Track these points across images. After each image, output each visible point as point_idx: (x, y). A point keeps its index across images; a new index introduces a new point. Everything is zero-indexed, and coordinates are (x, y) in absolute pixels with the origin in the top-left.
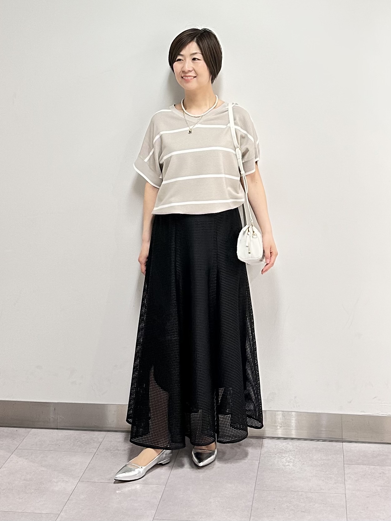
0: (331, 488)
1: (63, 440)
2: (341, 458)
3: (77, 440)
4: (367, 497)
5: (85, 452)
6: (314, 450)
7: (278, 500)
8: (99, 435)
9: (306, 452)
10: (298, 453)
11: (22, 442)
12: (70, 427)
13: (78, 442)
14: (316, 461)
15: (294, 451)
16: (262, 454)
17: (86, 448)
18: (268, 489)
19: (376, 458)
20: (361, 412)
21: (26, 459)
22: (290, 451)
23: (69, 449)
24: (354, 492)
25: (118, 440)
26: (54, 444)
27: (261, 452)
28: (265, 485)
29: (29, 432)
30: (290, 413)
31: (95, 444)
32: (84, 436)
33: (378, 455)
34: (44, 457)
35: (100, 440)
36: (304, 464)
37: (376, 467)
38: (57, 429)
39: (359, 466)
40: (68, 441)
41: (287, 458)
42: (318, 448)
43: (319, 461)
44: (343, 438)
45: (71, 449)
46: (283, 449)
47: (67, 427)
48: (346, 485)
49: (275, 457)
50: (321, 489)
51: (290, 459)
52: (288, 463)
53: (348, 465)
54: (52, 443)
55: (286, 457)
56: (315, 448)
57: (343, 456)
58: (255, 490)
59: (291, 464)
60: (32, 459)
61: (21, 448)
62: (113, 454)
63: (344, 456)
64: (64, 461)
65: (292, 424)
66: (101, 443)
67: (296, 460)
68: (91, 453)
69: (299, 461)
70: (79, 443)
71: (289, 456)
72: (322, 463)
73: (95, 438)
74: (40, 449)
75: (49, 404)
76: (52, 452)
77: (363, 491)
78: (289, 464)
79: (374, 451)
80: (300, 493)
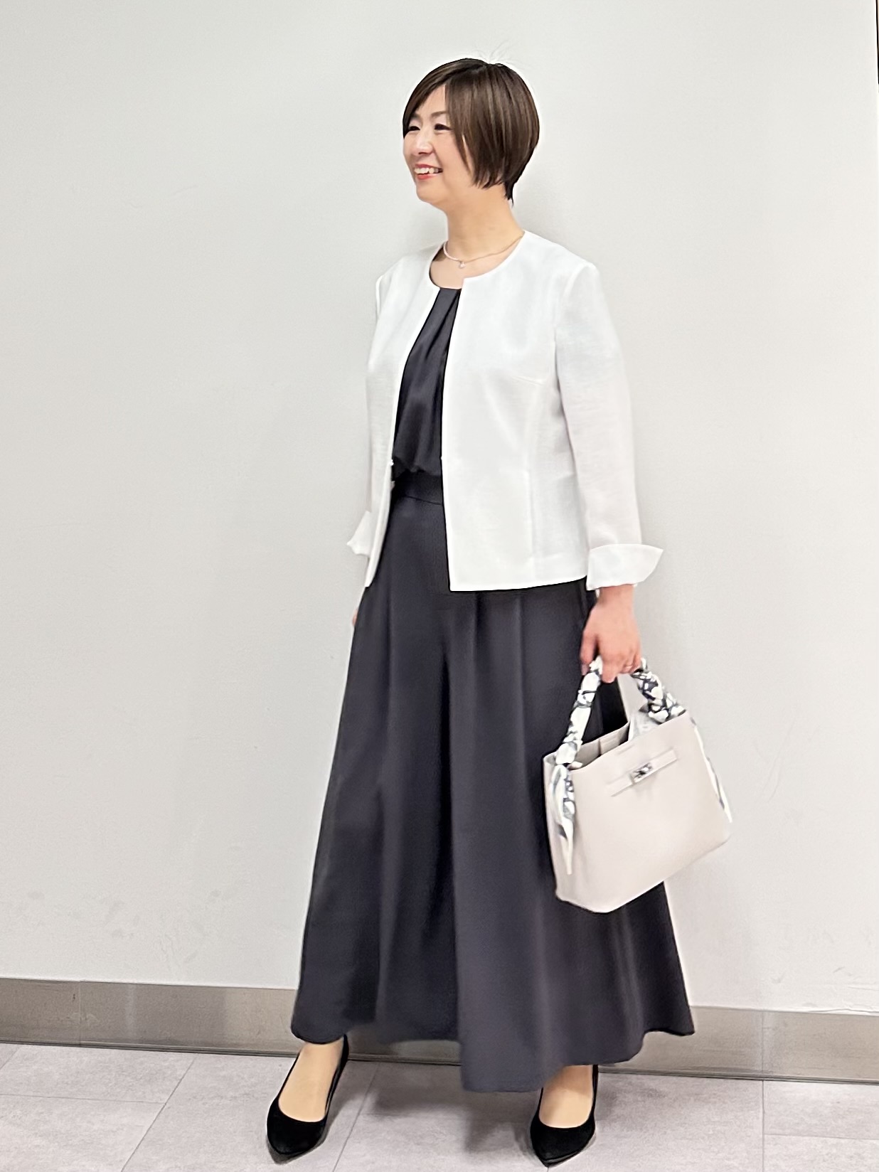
1: (91, 1073)
2: (758, 1118)
3: (125, 1073)
5: (142, 1102)
6: (692, 1098)
8: (180, 1060)
12: (111, 1040)
13: (126, 1076)
17: (144, 1093)
19: (844, 1118)
23: (103, 1093)
26: (70, 1082)
29: (13, 1053)
31: (168, 1083)
32: (142, 1063)
33: (848, 1111)
34: (42, 1113)
35: (178, 1073)
37: (843, 1141)
38: (80, 1045)
39: (801, 1138)
40: (102, 1074)
42: (703, 1094)
45: (109, 1094)
53: (773, 1136)
54: (66, 1080)
56: (695, 1094)
57: (764, 1112)
60: (14, 1117)
62: (207, 1106)
63: (765, 1116)
64: (89, 1122)
66: (181, 1080)
68: (157, 1103)
70: (128, 1078)
73: (168, 1068)
75: (60, 984)
76: (63, 1100)
79: (838, 1103)
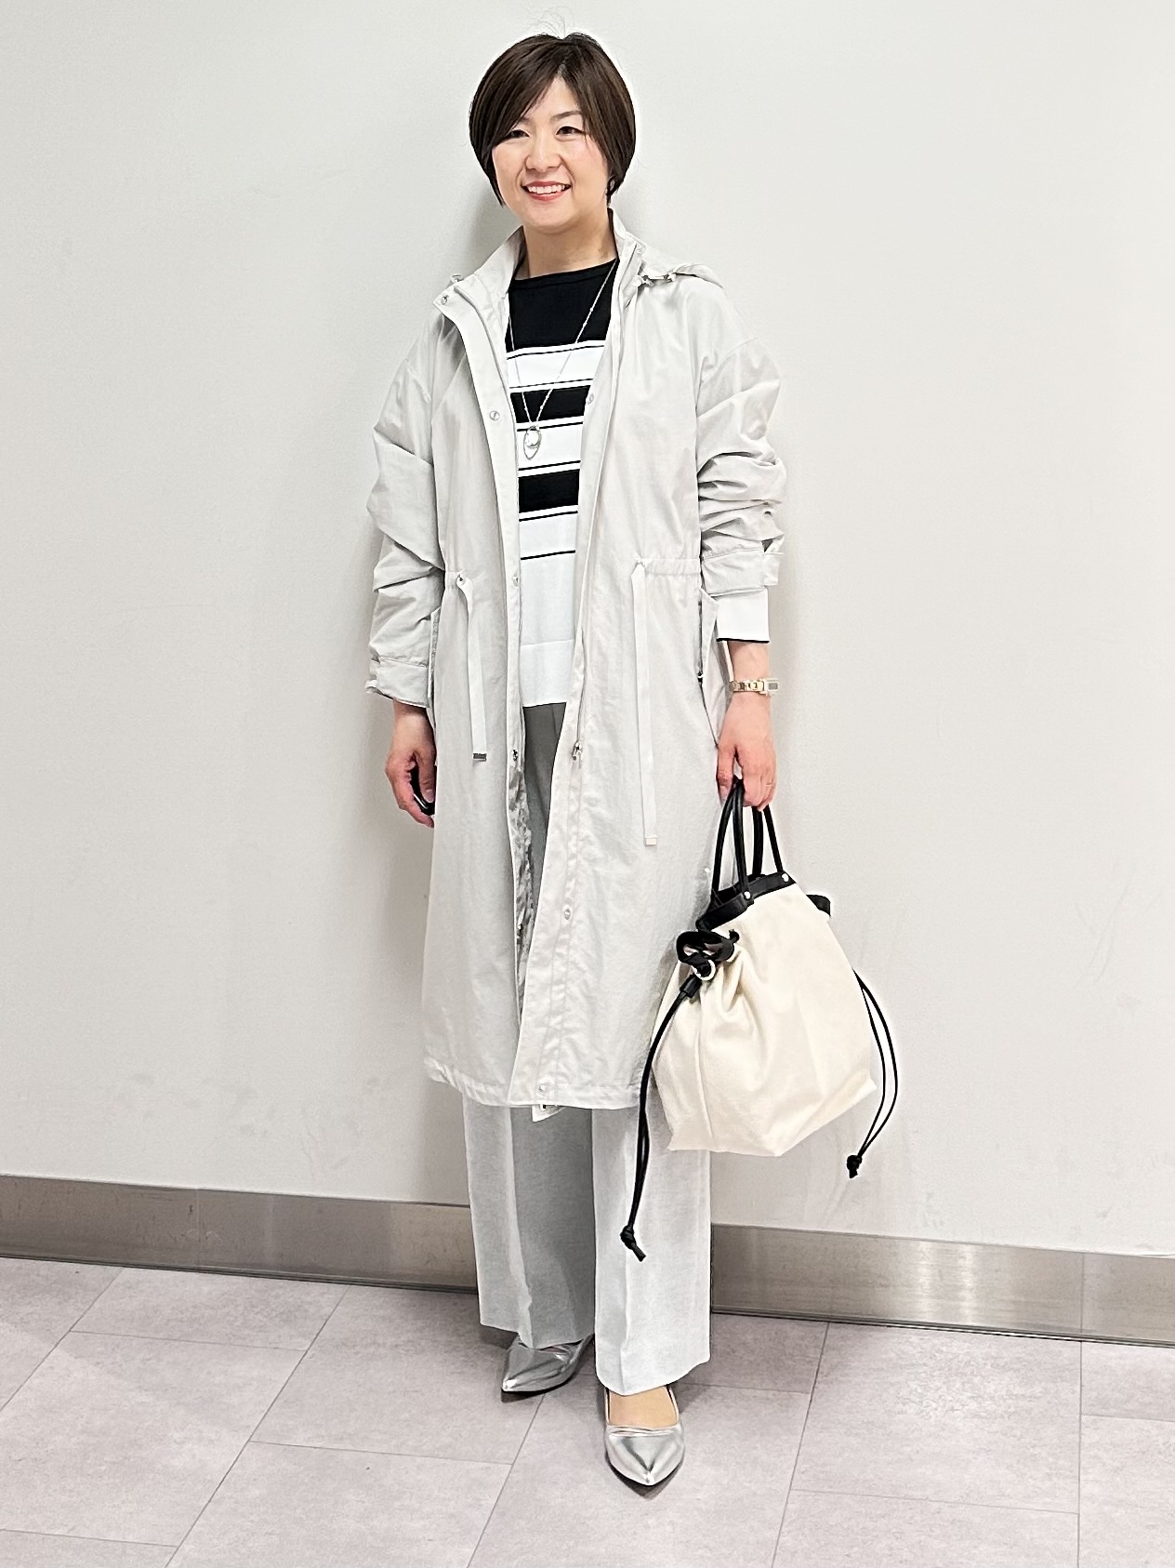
0: (1035, 1492)
1: (212, 1308)
2: (1074, 1392)
3: (256, 1310)
4: (1148, 1527)
5: (276, 1348)
6: (989, 1363)
7: (861, 1527)
8: (325, 1293)
9: (961, 1370)
10: (935, 1374)
11: (89, 1309)
12: (237, 1265)
13: (257, 1313)
14: (992, 1398)
15: (925, 1364)
16: (822, 1373)
17: (279, 1336)
18: (831, 1487)
20: (1138, 1246)
21: (98, 1363)
22: (913, 1365)
23: (227, 1335)
24: (1106, 1508)
25: (382, 1312)
26: (184, 1320)
27: (819, 1365)
28: (822, 1476)
29: (113, 1278)
30: (912, 1244)
31: (311, 1324)
32: (277, 1296)
34: (149, 1360)
35: (323, 1311)
36: (953, 1409)
38: (198, 1270)
39: (1129, 1420)
40: (226, 1310)
41: (900, 1388)
42: (1003, 1358)
43: (1001, 1402)
44: (1084, 1327)
45: (234, 1336)
46: (891, 1360)
47: (225, 1264)
48: (1082, 1482)
49: (864, 1383)
50: (1003, 1495)
51: (911, 1393)
52: (904, 1404)
53: (1093, 1417)
54: (180, 1316)
55: (899, 1383)
56: (995, 1358)
57: (1081, 1386)
58: (792, 1493)
59: (911, 1409)
60: (113, 1363)
61: (85, 1329)
62: (360, 1355)
63: (1084, 1389)
64: (209, 1373)
65: (921, 1281)
66: (327, 1321)
67: (929, 1394)
68: (295, 1350)
69: (937, 1396)
70: (259, 1316)
71: (906, 1382)
72: (1009, 1408)
73: (310, 1303)
74: (141, 1334)
75: (175, 1192)
76: (177, 1344)
77: (1136, 1506)
78: (906, 1407)
80: (936, 1505)
